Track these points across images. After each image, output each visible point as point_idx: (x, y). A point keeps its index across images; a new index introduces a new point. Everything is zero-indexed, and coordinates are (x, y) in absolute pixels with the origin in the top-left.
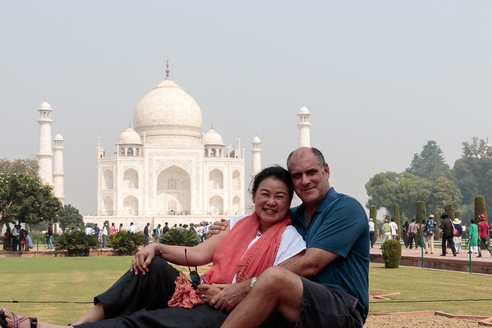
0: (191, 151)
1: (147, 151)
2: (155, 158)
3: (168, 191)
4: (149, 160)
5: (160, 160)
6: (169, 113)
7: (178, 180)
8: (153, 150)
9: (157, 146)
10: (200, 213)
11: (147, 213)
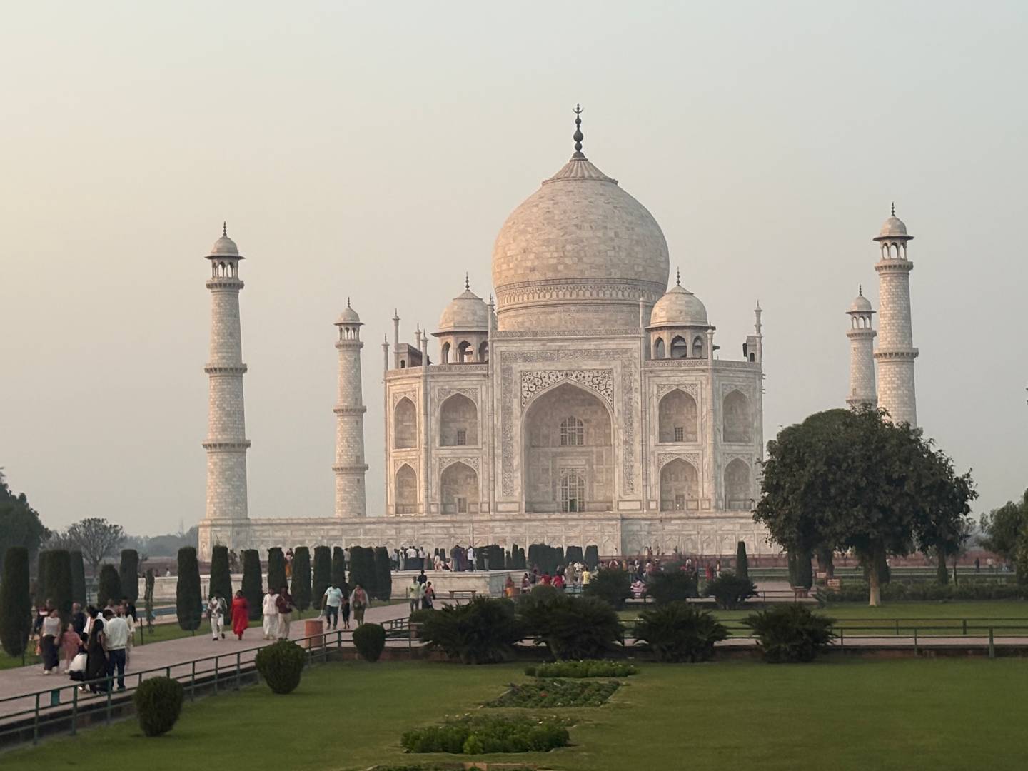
0: (612, 345)
1: (497, 349)
2: (518, 366)
3: (561, 449)
4: (503, 371)
5: (531, 372)
6: (569, 247)
7: (585, 420)
8: (513, 347)
9: (522, 335)
10: (637, 505)
11: (500, 507)
